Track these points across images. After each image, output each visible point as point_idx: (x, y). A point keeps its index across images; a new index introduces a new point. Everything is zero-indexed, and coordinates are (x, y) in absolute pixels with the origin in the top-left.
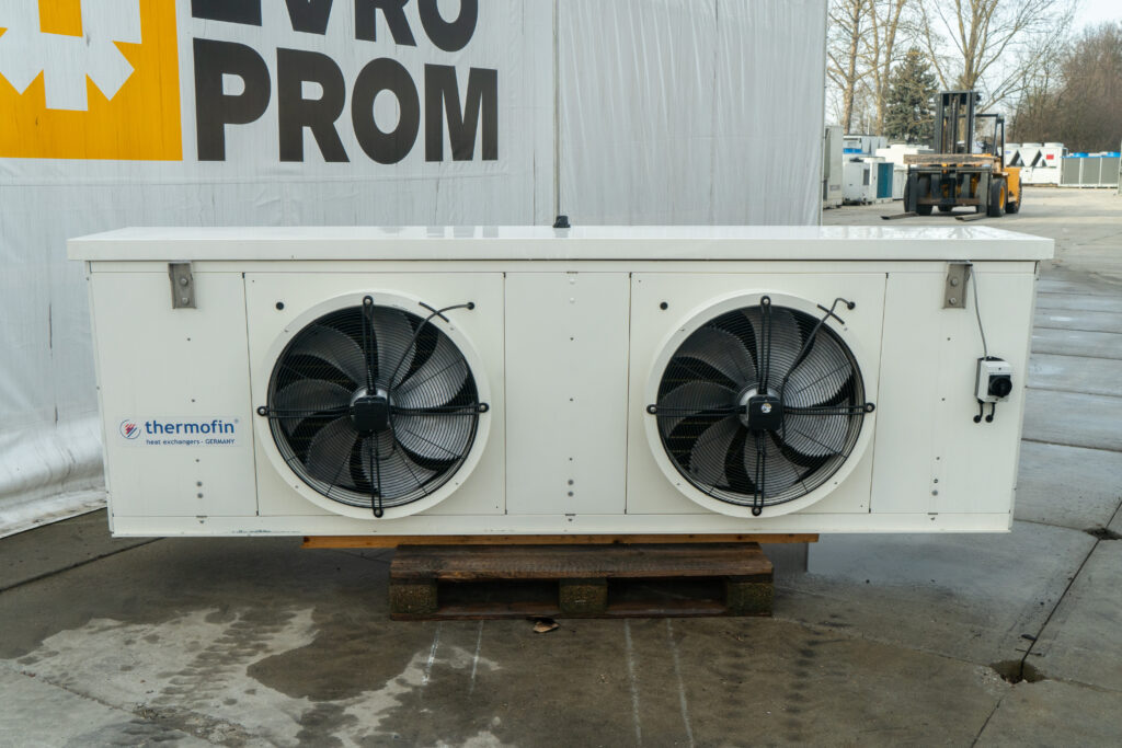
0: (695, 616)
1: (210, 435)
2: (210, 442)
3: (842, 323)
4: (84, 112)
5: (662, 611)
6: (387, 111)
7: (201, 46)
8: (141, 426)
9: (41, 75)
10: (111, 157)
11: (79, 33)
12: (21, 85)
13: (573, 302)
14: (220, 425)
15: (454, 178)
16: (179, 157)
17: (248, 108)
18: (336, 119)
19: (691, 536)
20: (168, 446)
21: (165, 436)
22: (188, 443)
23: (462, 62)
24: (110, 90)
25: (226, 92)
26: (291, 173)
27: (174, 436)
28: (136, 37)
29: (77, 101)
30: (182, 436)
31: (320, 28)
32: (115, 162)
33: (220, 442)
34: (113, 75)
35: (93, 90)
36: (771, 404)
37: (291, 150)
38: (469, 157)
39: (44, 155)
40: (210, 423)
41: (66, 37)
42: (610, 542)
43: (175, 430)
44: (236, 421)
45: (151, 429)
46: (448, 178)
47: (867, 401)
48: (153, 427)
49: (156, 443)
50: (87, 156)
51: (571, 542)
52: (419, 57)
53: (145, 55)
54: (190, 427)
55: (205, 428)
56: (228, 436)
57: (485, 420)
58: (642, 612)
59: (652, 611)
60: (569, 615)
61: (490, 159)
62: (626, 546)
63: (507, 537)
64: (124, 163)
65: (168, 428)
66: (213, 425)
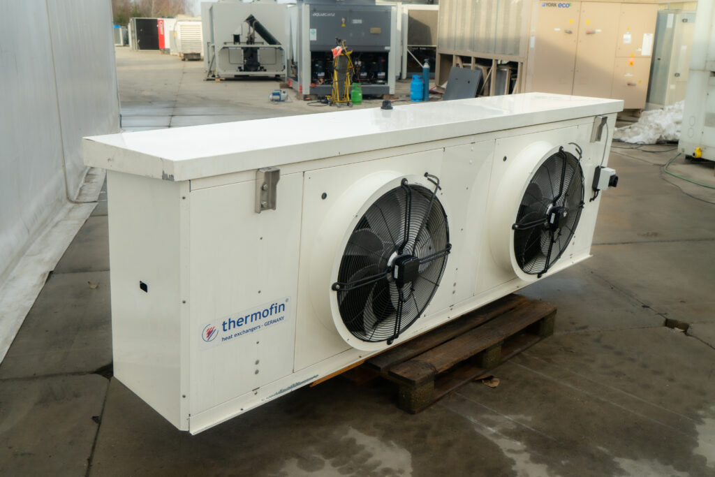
1: (269, 318)
2: (267, 324)
8: (219, 327)
13: (470, 163)
14: (276, 307)
20: (237, 337)
21: (238, 329)
22: (252, 330)
27: (244, 327)
30: (249, 325)
33: (275, 321)
40: (268, 308)
43: (244, 323)
44: (287, 300)
45: (227, 326)
48: (229, 324)
49: (230, 338)
54: (255, 315)
55: (265, 314)
56: (282, 314)
65: (239, 323)
66: (271, 308)
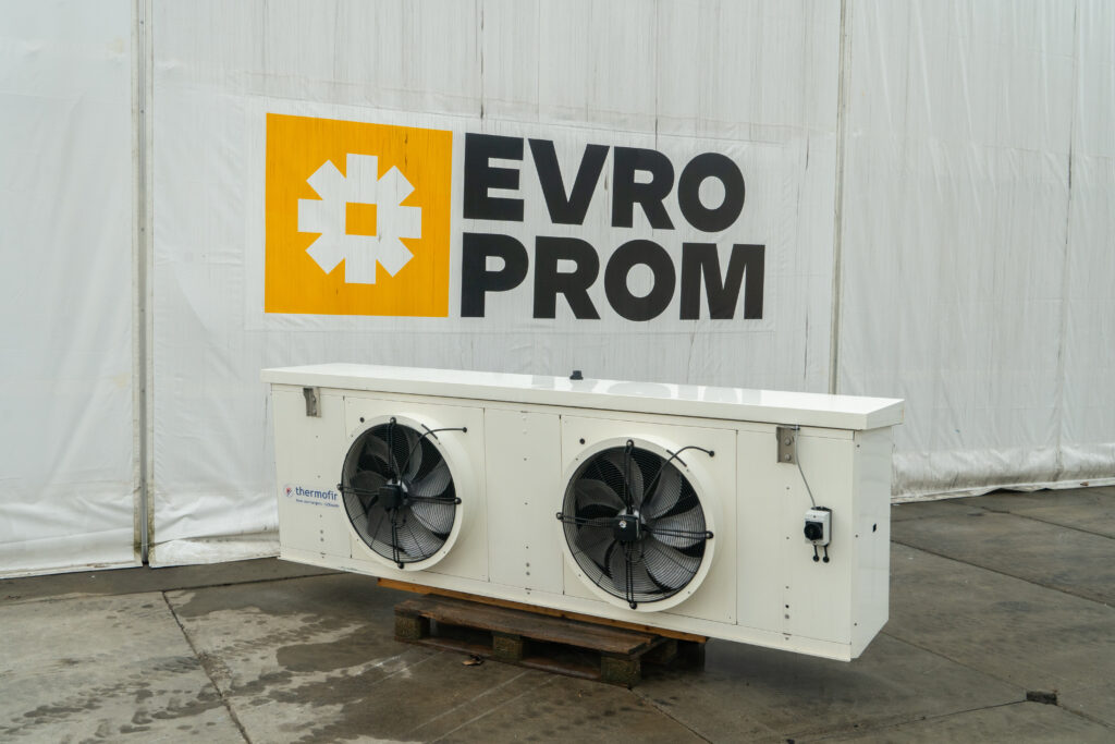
0: (577, 677)
1: (327, 501)
3: (685, 465)
4: (372, 285)
5: (556, 669)
6: (640, 281)
7: (469, 239)
9: (343, 263)
10: (392, 314)
11: (374, 234)
12: (328, 269)
15: (710, 333)
16: (445, 313)
17: (507, 280)
18: (589, 286)
19: (613, 621)
20: (305, 504)
23: (724, 242)
24: (393, 270)
25: (488, 268)
26: (542, 326)
28: (417, 234)
29: (367, 277)
30: (313, 499)
31: (578, 219)
32: (394, 317)
34: (396, 259)
35: (380, 270)
36: (627, 522)
37: (544, 309)
38: (730, 315)
39: (341, 312)
41: (363, 237)
42: (558, 615)
46: (704, 333)
47: (708, 529)
50: (372, 313)
51: (534, 610)
52: (677, 238)
53: (424, 248)
54: (318, 493)
57: (460, 509)
58: (543, 667)
59: (550, 667)
60: (497, 659)
61: (754, 317)
62: (570, 620)
63: (494, 600)
64: (400, 318)
